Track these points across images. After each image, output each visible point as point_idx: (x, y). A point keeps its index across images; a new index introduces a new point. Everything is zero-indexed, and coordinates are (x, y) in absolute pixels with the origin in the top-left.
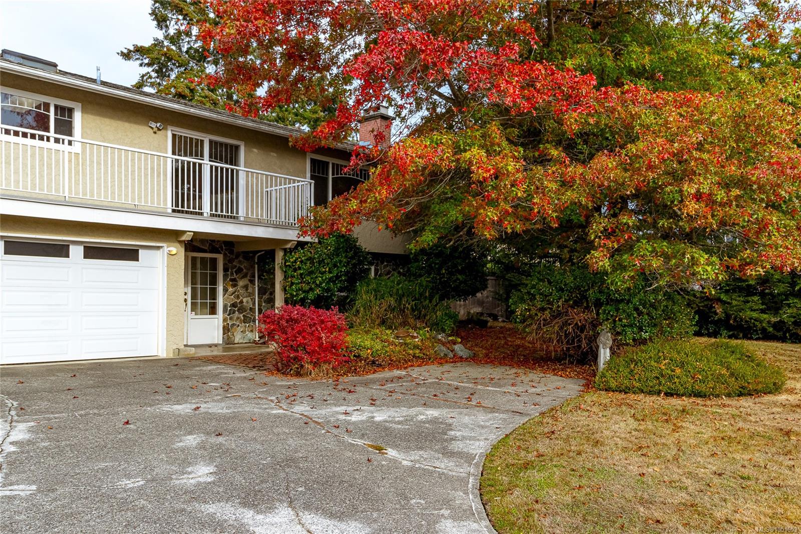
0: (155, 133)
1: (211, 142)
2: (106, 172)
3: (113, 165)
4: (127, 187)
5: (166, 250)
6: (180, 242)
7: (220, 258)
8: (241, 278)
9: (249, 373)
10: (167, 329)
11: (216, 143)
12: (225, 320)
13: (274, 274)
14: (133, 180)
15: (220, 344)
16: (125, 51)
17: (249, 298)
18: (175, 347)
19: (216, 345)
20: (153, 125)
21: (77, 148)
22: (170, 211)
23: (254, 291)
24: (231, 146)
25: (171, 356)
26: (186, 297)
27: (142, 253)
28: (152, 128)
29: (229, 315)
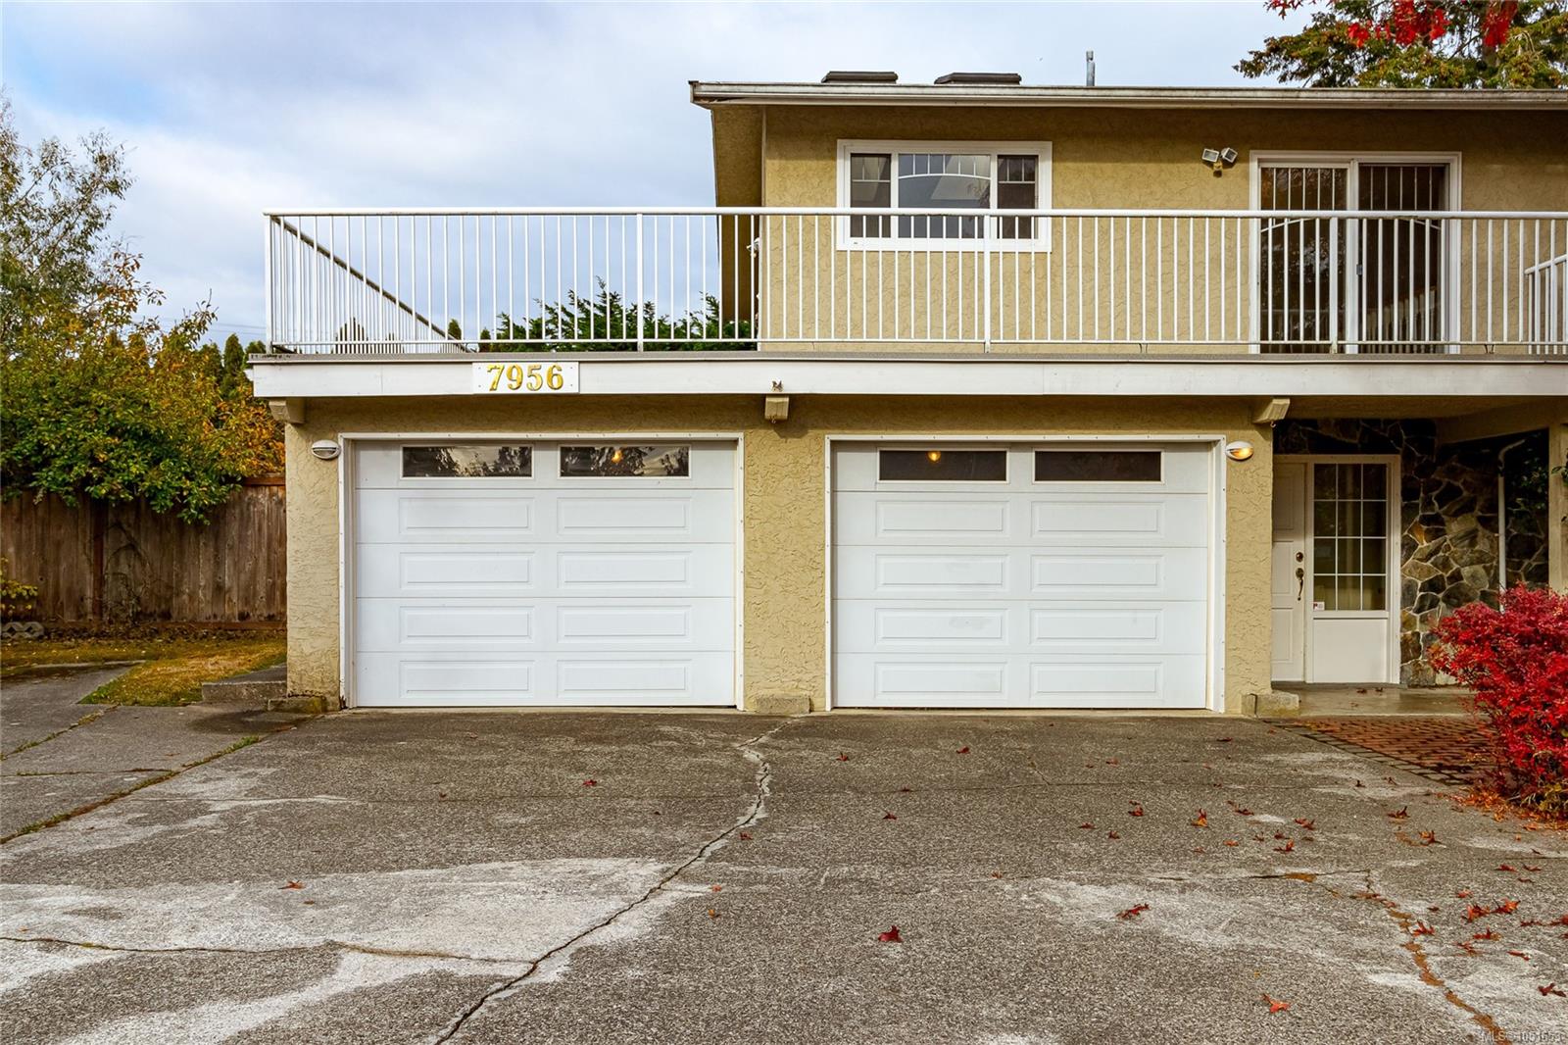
0: (1218, 174)
1: (1364, 169)
2: (1105, 286)
3: (1120, 268)
4: (1152, 312)
5: (1224, 448)
6: (1262, 427)
7: (1394, 465)
8: (1456, 515)
9: (1406, 790)
10: (1227, 643)
11: (1379, 169)
12: (1406, 624)
13: (1544, 498)
14: (1168, 293)
15: (1392, 686)
16: (1250, 58)
17: (1479, 568)
18: (1248, 690)
19: (1379, 688)
20: (1212, 155)
21: (1042, 240)
22: (1255, 350)
23: (1495, 548)
24: (1423, 169)
25: (1238, 712)
26: (1301, 565)
27: (1167, 459)
28: (1210, 164)
29: (1418, 611)
